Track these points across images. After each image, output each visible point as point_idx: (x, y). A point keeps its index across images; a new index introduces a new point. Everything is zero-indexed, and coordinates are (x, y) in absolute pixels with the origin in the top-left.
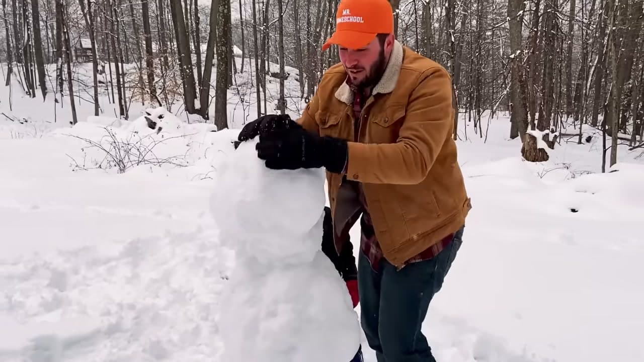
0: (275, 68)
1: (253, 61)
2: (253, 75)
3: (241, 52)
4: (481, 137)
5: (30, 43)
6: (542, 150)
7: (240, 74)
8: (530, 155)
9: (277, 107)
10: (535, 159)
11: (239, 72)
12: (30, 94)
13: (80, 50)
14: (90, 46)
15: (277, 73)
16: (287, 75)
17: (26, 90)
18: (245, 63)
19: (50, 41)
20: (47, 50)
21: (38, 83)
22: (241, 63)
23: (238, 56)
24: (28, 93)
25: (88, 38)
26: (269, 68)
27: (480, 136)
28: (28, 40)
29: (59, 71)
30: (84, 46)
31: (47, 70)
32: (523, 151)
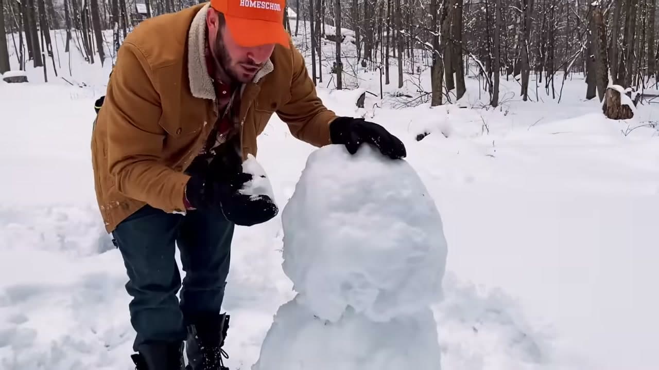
0: (330, 30)
1: (308, 23)
2: (307, 37)
3: (295, 15)
4: (554, 98)
5: (87, 8)
6: (626, 107)
7: (294, 37)
8: (613, 112)
9: (333, 70)
10: (618, 117)
11: (294, 34)
12: (89, 61)
13: (136, 15)
14: (145, 11)
15: (333, 35)
16: (343, 38)
17: (85, 56)
18: (299, 24)
19: (107, 7)
20: (104, 17)
21: (96, 49)
22: (296, 25)
23: (293, 19)
24: (87, 59)
25: (143, 3)
26: (324, 30)
27: (552, 97)
28: (85, 6)
29: (115, 36)
30: (140, 11)
31: (104, 36)
32: (605, 109)
